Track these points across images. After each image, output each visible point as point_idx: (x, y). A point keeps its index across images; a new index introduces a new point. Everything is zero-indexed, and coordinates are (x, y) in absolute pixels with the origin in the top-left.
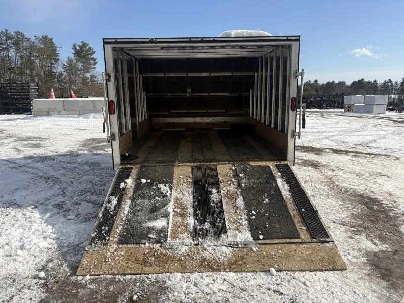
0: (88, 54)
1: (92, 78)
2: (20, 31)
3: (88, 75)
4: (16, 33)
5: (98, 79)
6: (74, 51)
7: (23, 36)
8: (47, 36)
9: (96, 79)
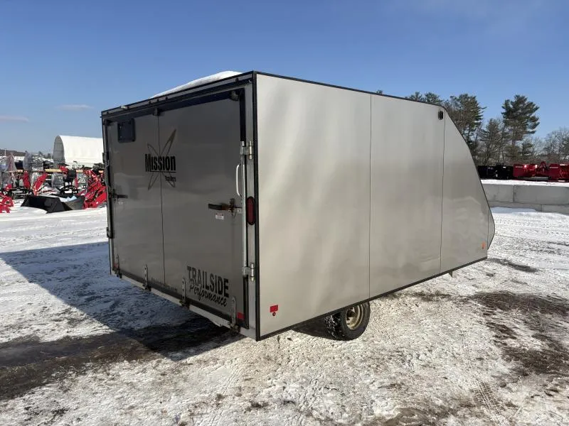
0: (526, 113)
1: (524, 148)
2: (432, 93)
3: (519, 144)
4: (427, 96)
5: (533, 149)
6: (504, 111)
7: (435, 98)
8: (467, 95)
9: (531, 149)
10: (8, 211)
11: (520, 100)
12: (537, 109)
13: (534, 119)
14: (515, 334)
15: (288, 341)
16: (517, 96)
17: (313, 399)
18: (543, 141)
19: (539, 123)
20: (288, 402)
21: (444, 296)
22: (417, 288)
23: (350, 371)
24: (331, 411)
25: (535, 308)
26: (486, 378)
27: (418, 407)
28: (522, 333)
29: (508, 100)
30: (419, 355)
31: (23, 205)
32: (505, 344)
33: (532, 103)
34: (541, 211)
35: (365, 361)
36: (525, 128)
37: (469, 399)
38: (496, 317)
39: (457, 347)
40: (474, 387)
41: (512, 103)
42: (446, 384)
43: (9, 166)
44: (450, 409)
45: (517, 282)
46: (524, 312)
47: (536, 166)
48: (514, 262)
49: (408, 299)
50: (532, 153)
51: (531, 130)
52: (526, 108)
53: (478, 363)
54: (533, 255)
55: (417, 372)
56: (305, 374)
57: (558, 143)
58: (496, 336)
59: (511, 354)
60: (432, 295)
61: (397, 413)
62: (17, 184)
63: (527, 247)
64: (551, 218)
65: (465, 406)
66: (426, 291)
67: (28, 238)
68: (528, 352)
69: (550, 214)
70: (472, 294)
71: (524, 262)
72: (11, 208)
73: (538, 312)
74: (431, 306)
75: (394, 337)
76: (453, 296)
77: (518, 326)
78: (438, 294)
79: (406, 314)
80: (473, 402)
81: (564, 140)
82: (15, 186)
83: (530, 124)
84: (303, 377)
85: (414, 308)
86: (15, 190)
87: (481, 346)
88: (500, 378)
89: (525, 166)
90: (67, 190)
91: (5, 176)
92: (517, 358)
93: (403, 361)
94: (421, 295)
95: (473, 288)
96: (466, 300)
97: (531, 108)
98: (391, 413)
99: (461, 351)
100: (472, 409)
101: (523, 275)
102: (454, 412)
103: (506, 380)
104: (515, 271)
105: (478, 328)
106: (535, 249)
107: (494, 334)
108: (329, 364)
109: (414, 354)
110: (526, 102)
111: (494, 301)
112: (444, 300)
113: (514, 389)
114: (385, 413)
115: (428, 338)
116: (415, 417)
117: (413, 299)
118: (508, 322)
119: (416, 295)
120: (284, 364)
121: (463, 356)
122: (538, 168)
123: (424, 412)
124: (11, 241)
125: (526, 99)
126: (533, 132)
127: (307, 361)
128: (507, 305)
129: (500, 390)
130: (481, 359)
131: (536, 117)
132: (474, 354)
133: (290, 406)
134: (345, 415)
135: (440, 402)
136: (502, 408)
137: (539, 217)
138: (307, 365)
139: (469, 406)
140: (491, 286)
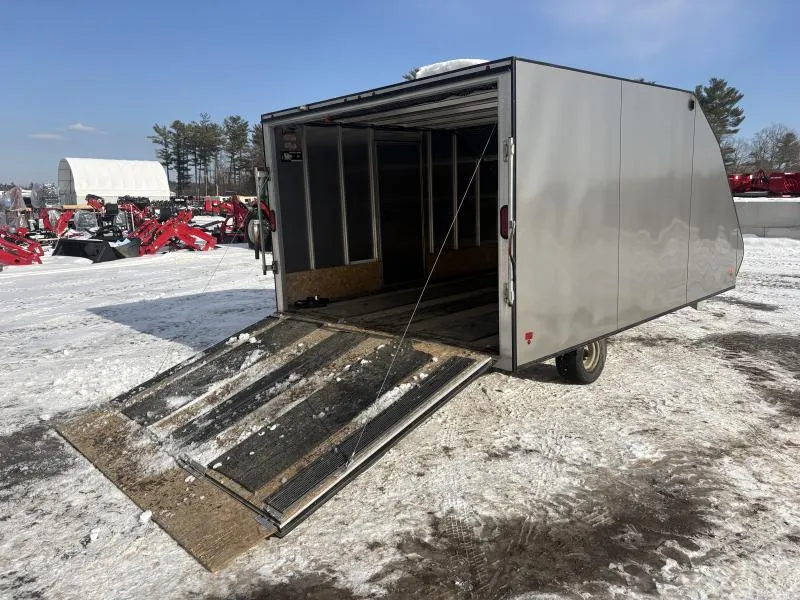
0: (726, 104)
5: (736, 155)
10: (40, 262)
11: (718, 85)
12: (741, 97)
13: (737, 113)
14: (773, 376)
15: (498, 393)
16: (714, 80)
17: (558, 447)
18: (750, 143)
19: (744, 118)
20: (531, 451)
21: (669, 340)
22: (633, 333)
23: (588, 420)
24: (585, 457)
25: (788, 349)
26: (753, 420)
27: (685, 449)
28: (781, 375)
29: (700, 86)
30: (664, 402)
31: (54, 254)
32: (764, 387)
33: (733, 89)
34: (764, 236)
35: (601, 409)
36: (724, 126)
37: (740, 441)
38: (743, 359)
39: (707, 392)
40: (742, 429)
41: (706, 89)
42: (708, 427)
43: (16, 203)
44: (722, 451)
45: (756, 322)
46: (776, 353)
47: (751, 177)
48: (743, 299)
49: (625, 345)
50: (734, 161)
51: (732, 129)
52: (725, 97)
53: (739, 406)
54: (766, 290)
55: (668, 418)
56: (535, 425)
57: (770, 145)
58: (750, 379)
59: (774, 396)
60: (653, 340)
61: (663, 456)
62: (36, 227)
63: (755, 282)
64: (778, 245)
65: (739, 447)
66: (644, 336)
67: (88, 294)
68: (794, 393)
69: (777, 240)
70: (702, 336)
71: (757, 300)
72: (41, 258)
73: (794, 353)
74: (659, 351)
75: (625, 385)
76: (680, 340)
77: (772, 367)
78: (660, 338)
79: (629, 361)
80: (746, 443)
81: (779, 141)
82: (33, 228)
83: (731, 119)
84: (534, 428)
85: (636, 354)
86: (34, 234)
87: (735, 390)
88: (769, 420)
89: (737, 178)
90: (107, 232)
91: (10, 217)
92: (783, 400)
93: (648, 408)
94: (639, 339)
95: (703, 330)
96: (699, 343)
97: (733, 96)
98: (656, 455)
99: (714, 396)
100: (748, 449)
101: (759, 314)
102: (728, 453)
103: (778, 421)
104: (748, 310)
105: (725, 371)
106: (765, 283)
107: (746, 376)
108: (559, 414)
109: (658, 400)
110: (725, 89)
111: (734, 345)
112: (670, 344)
113: (789, 429)
114: (648, 456)
115: (668, 384)
116: (685, 458)
117: (632, 344)
118: (761, 364)
119: (633, 339)
120: (503, 415)
121: (717, 400)
122: (753, 180)
123: (693, 454)
124: (68, 298)
125: (725, 84)
126: (736, 131)
127: (531, 413)
128: (752, 346)
129: (773, 430)
130: (739, 402)
131: (740, 109)
132: (731, 399)
133: (535, 455)
134: (603, 459)
135: (708, 445)
136: (782, 447)
137: (762, 244)
138: (532, 416)
139: (743, 447)
140: (725, 327)
